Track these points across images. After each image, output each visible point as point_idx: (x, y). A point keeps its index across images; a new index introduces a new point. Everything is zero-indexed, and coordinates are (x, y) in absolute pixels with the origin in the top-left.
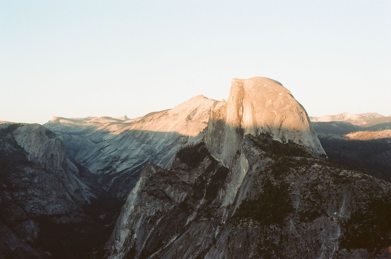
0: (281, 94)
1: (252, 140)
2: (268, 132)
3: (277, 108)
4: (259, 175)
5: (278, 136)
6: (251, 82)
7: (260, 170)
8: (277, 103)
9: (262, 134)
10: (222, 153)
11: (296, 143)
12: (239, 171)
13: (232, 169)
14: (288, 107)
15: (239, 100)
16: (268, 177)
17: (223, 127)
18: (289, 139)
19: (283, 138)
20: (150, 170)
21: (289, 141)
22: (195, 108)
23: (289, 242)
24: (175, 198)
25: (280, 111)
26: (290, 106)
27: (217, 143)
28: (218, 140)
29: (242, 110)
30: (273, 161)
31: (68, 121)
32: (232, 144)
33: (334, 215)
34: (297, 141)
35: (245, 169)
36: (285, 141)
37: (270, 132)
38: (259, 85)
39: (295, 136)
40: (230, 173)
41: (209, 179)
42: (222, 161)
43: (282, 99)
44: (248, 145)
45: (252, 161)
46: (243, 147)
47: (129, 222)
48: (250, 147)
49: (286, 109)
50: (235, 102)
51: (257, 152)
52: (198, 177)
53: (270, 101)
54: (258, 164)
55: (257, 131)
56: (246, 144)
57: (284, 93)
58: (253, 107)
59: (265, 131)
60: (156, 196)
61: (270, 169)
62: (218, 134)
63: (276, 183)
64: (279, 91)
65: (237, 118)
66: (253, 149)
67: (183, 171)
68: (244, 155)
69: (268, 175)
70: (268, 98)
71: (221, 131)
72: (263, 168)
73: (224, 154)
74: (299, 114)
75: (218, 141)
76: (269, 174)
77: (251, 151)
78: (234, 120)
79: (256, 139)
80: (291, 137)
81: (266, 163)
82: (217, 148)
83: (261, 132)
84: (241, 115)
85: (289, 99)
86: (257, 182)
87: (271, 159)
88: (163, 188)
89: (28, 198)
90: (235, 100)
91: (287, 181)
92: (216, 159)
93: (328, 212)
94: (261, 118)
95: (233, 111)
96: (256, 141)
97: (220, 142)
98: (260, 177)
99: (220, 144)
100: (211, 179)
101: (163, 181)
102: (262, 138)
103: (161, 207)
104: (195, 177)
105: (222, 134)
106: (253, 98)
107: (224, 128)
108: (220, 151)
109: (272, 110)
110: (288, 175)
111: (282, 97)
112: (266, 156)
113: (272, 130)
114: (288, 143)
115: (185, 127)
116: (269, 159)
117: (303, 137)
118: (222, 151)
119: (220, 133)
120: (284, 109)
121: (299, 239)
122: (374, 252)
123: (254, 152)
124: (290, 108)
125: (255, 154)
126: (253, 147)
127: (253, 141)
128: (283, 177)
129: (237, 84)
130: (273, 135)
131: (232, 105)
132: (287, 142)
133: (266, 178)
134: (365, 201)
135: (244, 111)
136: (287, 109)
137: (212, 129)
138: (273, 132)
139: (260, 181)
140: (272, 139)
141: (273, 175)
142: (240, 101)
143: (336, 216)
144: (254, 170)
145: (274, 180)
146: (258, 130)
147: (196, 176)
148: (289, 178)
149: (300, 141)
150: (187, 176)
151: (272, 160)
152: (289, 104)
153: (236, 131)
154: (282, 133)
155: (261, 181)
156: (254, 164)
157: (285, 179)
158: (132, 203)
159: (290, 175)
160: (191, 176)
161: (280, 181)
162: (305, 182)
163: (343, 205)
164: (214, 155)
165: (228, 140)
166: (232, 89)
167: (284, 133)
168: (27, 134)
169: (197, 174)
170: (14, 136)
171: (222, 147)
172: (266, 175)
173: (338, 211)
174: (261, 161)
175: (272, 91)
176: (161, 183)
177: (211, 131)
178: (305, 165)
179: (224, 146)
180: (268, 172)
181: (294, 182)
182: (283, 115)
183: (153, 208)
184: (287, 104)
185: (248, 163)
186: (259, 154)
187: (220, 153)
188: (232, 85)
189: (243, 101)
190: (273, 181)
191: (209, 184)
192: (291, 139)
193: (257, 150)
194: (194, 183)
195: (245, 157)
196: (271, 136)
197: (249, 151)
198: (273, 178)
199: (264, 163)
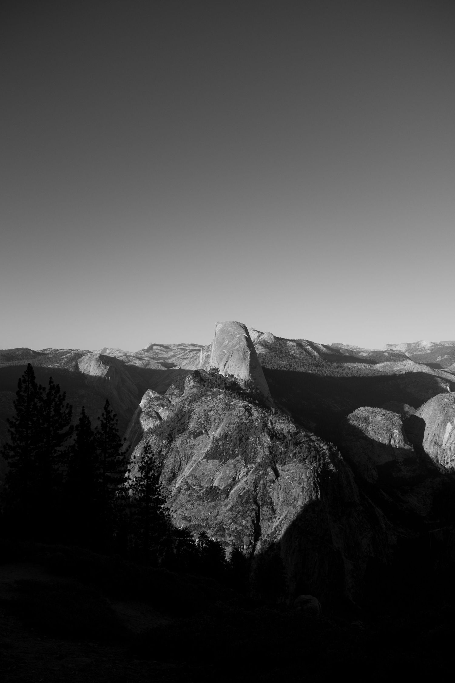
0: (238, 336)
2: (217, 367)
3: (228, 348)
5: (223, 371)
8: (231, 344)
11: (235, 377)
14: (237, 347)
18: (230, 373)
19: (226, 372)
20: (149, 395)
21: (230, 375)
23: (172, 453)
24: (164, 417)
25: (230, 350)
31: (160, 348)
33: (212, 434)
34: (236, 375)
36: (227, 375)
37: (219, 367)
39: (235, 371)
47: (130, 436)
53: (227, 342)
57: (240, 335)
60: (151, 416)
64: (237, 334)
74: (244, 353)
80: (232, 371)
88: (157, 410)
89: (77, 415)
93: (209, 432)
101: (158, 404)
103: (153, 424)
114: (228, 377)
117: (241, 372)
120: (233, 349)
121: (180, 451)
122: (222, 463)
134: (234, 424)
136: (236, 349)
140: (218, 373)
143: (213, 435)
149: (238, 375)
154: (226, 368)
158: (134, 421)
163: (221, 427)
167: (228, 368)
168: (89, 362)
170: (78, 364)
173: (215, 431)
175: (232, 333)
176: (156, 405)
183: (147, 425)
184: (238, 345)
192: (232, 373)
196: (219, 370)
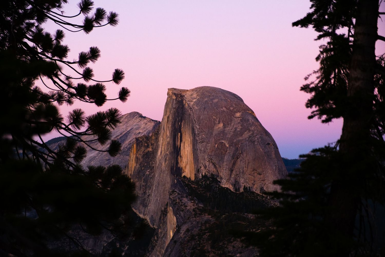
0: (238, 115)
1: (187, 185)
2: (213, 173)
3: (229, 137)
4: (188, 241)
5: (228, 180)
6: (195, 96)
7: (191, 233)
8: (231, 129)
9: (205, 177)
10: (149, 205)
11: (256, 192)
12: (165, 235)
13: (158, 231)
14: (246, 135)
15: (177, 122)
16: (202, 244)
17: (152, 163)
18: (245, 186)
19: (236, 184)
21: (245, 188)
22: (124, 132)
25: (235, 141)
26: (250, 133)
27: (142, 189)
28: (143, 184)
29: (179, 138)
30: (213, 220)
32: (164, 191)
34: (257, 188)
35: (172, 232)
36: (239, 189)
37: (217, 173)
38: (206, 99)
39: (255, 181)
40: (156, 238)
41: (126, 246)
42: (148, 218)
43: (239, 123)
44: (179, 194)
45: (181, 220)
46: (171, 197)
48: (182, 197)
49: (243, 139)
50: (170, 126)
51: (190, 205)
52: (108, 243)
53: (221, 125)
54: (190, 223)
55: (198, 172)
56: (176, 192)
57: (243, 113)
58: (194, 133)
59: (209, 172)
61: (206, 232)
62: (144, 175)
63: (212, 255)
64: (235, 110)
65: (172, 150)
66: (185, 200)
67: (84, 233)
68: (172, 209)
69: (202, 242)
70: (218, 121)
71: (149, 171)
72: (196, 231)
73: (152, 207)
74: (264, 147)
75: (143, 186)
76: (203, 240)
77: (182, 203)
78: (168, 153)
79: (194, 184)
80: (248, 182)
81: (202, 223)
82: (142, 197)
83: (203, 174)
84: (179, 146)
85: (250, 123)
86: (185, 253)
87: (210, 216)
90: (171, 123)
91: (229, 252)
92: (139, 214)
94: (205, 152)
95: (168, 140)
96: (194, 187)
97: (146, 188)
98: (189, 244)
99: (147, 192)
100: (128, 246)
102: (204, 183)
104: (103, 243)
105: (150, 175)
106: (196, 120)
107: (153, 165)
108: (146, 201)
109: (222, 139)
110: (232, 242)
111: (239, 119)
112: (203, 211)
113: (220, 172)
114: (243, 192)
115: (106, 162)
116: (207, 217)
117: (267, 183)
118: (149, 201)
119: (148, 173)
120: (240, 138)
123: (186, 204)
124: (250, 137)
125: (188, 208)
126: (187, 197)
127: (188, 188)
128: (223, 246)
129: (174, 97)
130: (221, 178)
131: (167, 130)
132: (242, 190)
133: (199, 247)
135: (183, 140)
136: (246, 139)
137: (135, 167)
138: (221, 174)
139: (188, 251)
140: (219, 185)
141: (210, 242)
142: (178, 124)
144: (183, 233)
145: (210, 250)
146: (198, 170)
147: (105, 241)
148: (234, 247)
149: (262, 189)
150: (91, 242)
151: (211, 219)
152: (250, 131)
153: (171, 171)
154: (234, 175)
155: (191, 251)
156: (185, 223)
157: (227, 248)
159: (235, 242)
160: (97, 241)
161: (219, 252)
162: (256, 253)
164: (137, 208)
165: (159, 184)
166: (167, 104)
167: (238, 175)
169: (107, 237)
171: (149, 196)
172: (200, 242)
174: (194, 219)
177: (133, 169)
178: (260, 228)
179: (153, 194)
180: (204, 237)
181: (240, 253)
182: (238, 148)
184: (246, 131)
185: (176, 221)
186: (193, 207)
187: (145, 206)
188: (168, 98)
189: (182, 123)
190: (209, 252)
191: (125, 254)
192: (248, 186)
193: (192, 202)
194: (101, 252)
195: (172, 212)
196: (219, 180)
197: (179, 203)
198: (209, 248)
199: (198, 222)
